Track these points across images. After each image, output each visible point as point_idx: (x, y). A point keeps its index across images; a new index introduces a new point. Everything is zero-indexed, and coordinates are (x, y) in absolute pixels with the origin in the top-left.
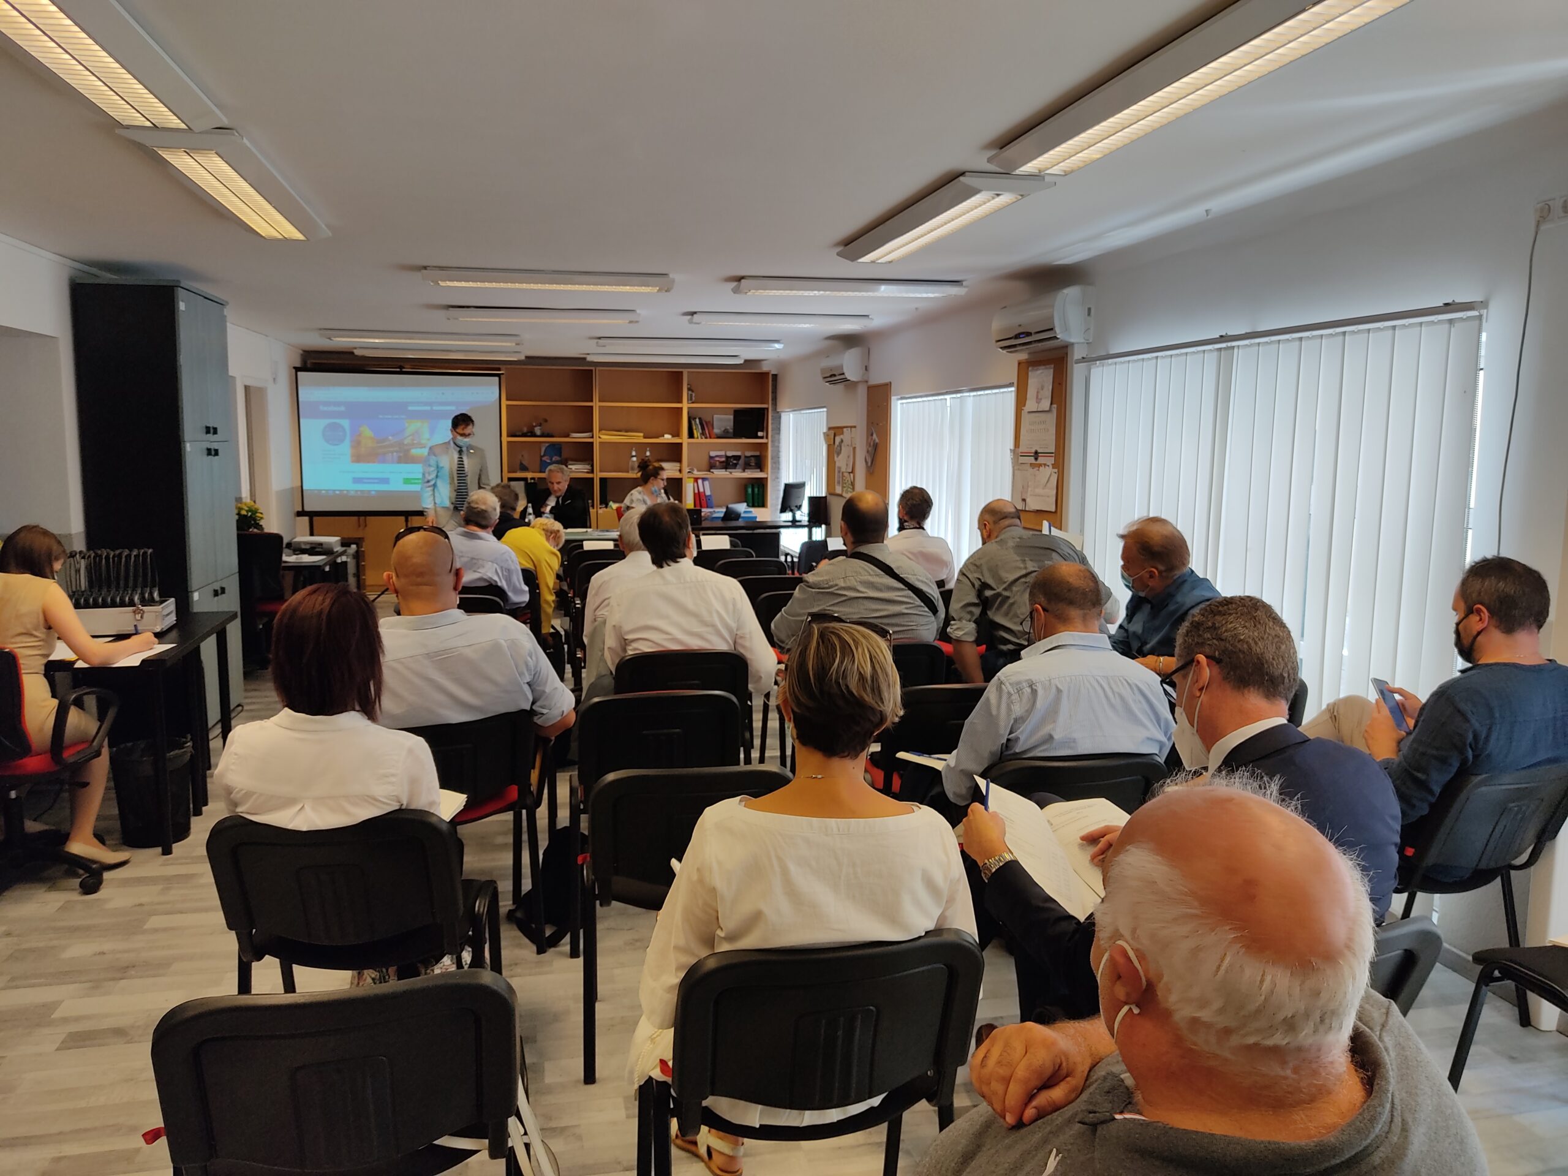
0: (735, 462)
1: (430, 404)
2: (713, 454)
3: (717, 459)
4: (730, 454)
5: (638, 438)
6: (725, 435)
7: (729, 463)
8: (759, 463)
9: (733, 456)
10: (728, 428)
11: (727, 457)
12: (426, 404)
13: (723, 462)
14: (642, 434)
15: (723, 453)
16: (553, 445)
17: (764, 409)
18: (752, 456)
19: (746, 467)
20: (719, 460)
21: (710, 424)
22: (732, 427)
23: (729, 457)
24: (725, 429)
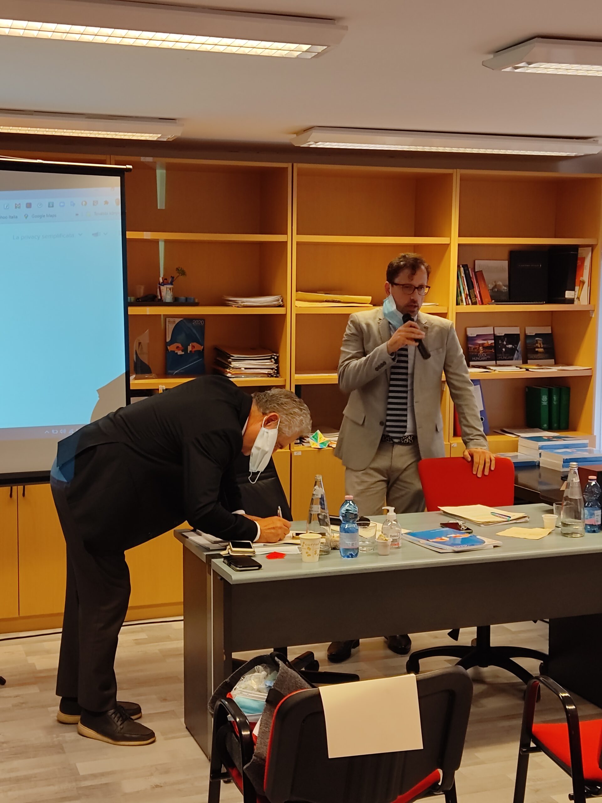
0: (510, 346)
2: (472, 332)
3: (481, 342)
4: (501, 331)
6: (497, 298)
7: (500, 350)
8: (554, 347)
9: (506, 335)
10: (501, 284)
11: (496, 337)
13: (490, 347)
15: (488, 331)
16: (188, 320)
17: (576, 248)
18: (537, 335)
19: (530, 356)
20: (483, 344)
21: (479, 275)
22: (507, 283)
23: (500, 337)
24: (496, 287)
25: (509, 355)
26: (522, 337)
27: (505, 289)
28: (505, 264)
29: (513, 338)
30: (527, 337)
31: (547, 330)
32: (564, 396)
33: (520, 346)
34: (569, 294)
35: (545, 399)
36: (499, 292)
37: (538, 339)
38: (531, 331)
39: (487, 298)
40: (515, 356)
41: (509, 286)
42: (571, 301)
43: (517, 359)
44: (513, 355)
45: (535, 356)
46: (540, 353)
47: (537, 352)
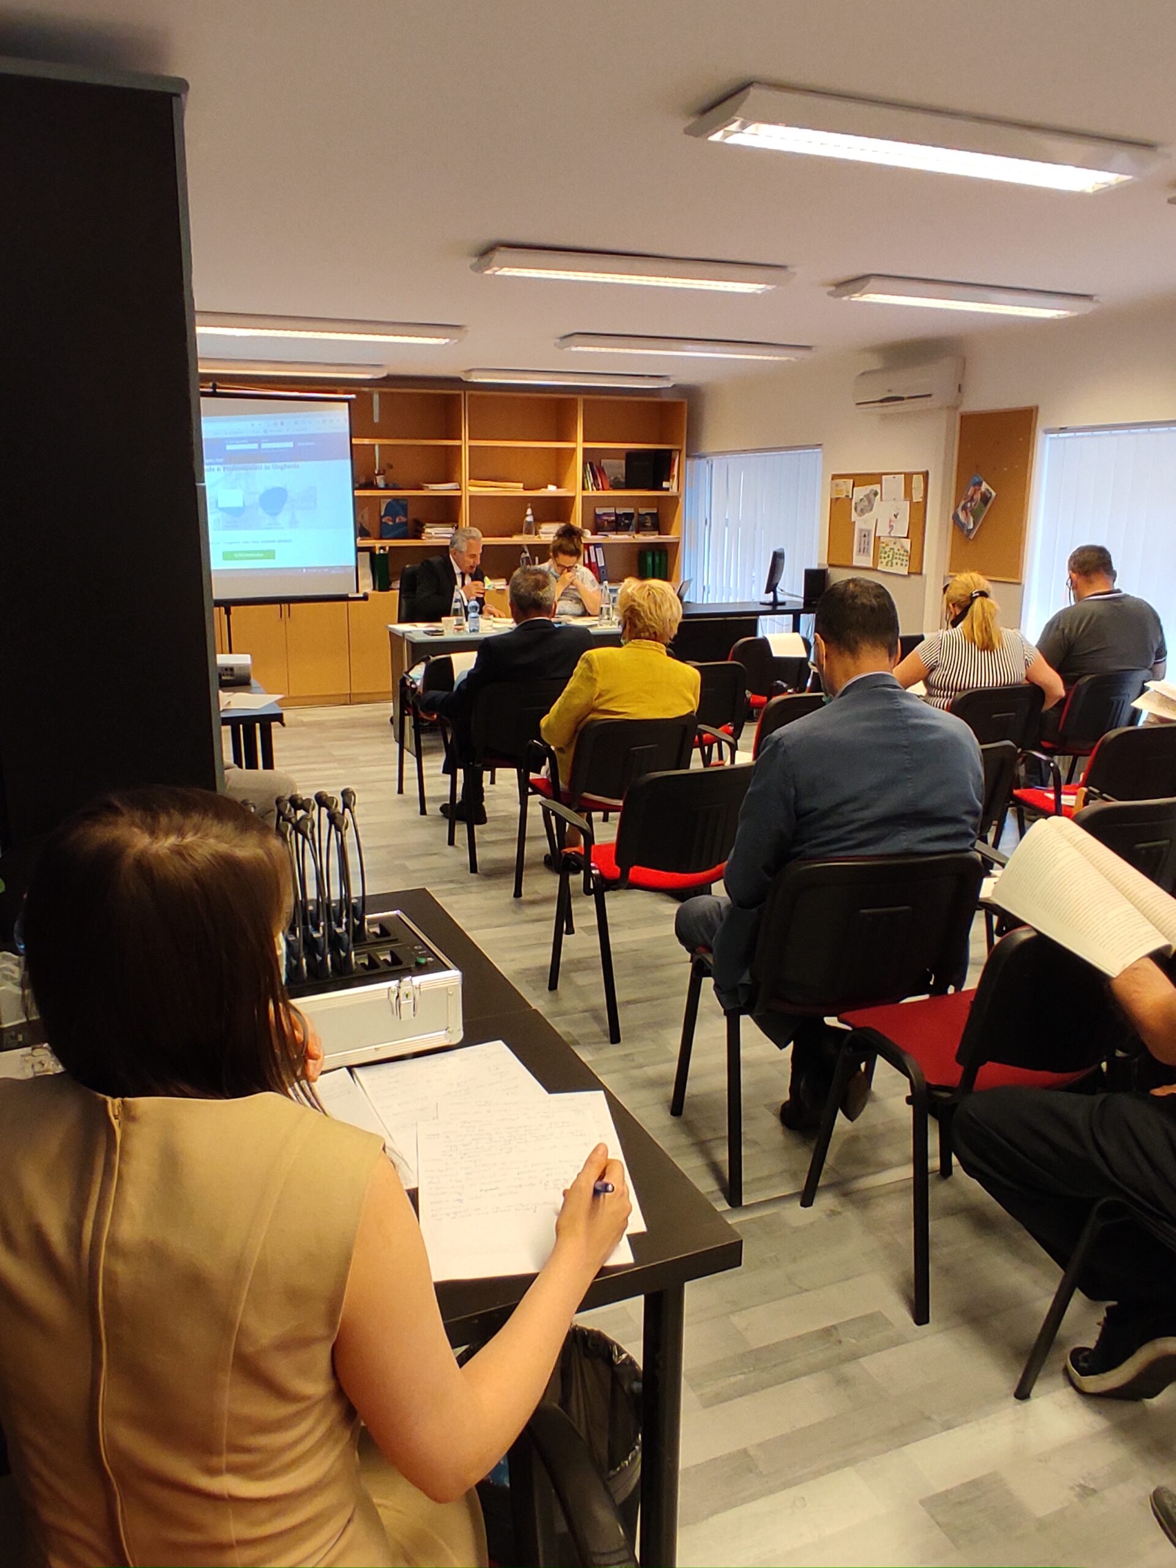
0: (627, 521)
1: (257, 440)
2: (599, 511)
3: (605, 518)
4: (620, 511)
5: (516, 490)
6: (615, 486)
7: (620, 524)
8: (659, 523)
9: (624, 514)
10: (619, 476)
11: (617, 515)
12: (251, 440)
13: (612, 522)
14: (521, 485)
15: (612, 510)
16: (396, 499)
17: (671, 451)
18: (647, 514)
19: (641, 529)
20: (607, 520)
21: (601, 470)
22: (624, 475)
23: (620, 515)
24: (616, 478)
25: (626, 527)
26: (636, 515)
27: (623, 480)
28: (623, 462)
29: (629, 516)
30: (640, 515)
31: (655, 511)
32: (663, 558)
33: (634, 521)
34: (665, 484)
35: (650, 560)
36: (619, 482)
37: (648, 517)
38: (642, 511)
39: (607, 486)
40: (631, 528)
41: (626, 478)
42: (667, 489)
43: (632, 531)
44: (629, 527)
45: (645, 529)
46: (650, 527)
47: (646, 526)
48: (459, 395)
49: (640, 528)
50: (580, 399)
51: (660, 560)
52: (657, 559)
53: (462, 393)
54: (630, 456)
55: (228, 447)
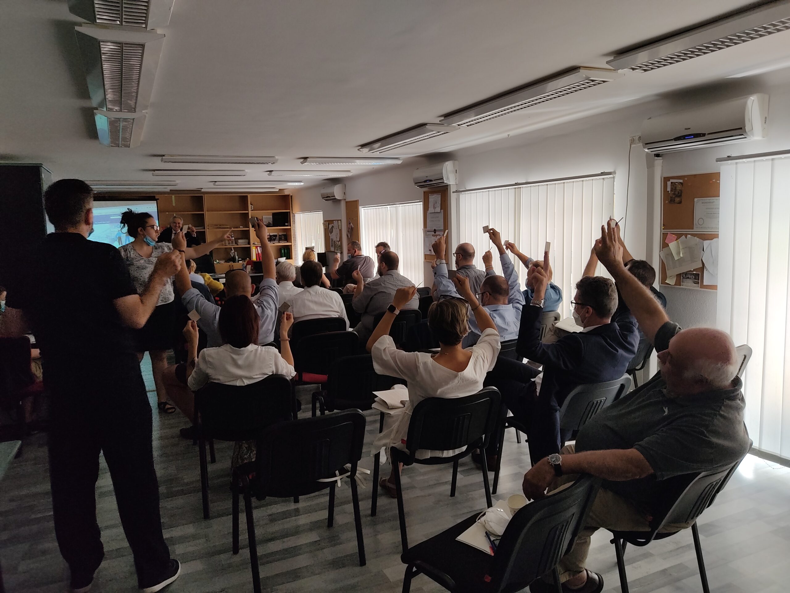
0: (274, 238)
4: (272, 234)
8: (287, 238)
17: (288, 212)
18: (282, 235)
23: (272, 236)
24: (269, 222)
25: (274, 240)
26: (278, 236)
27: (272, 223)
28: (271, 216)
29: (275, 236)
30: (279, 235)
31: (285, 233)
32: (288, 251)
33: (277, 238)
34: (286, 224)
35: (283, 251)
36: (270, 224)
37: (283, 236)
38: (280, 234)
41: (273, 222)
42: (288, 226)
48: (202, 196)
49: (280, 240)
50: (249, 196)
51: (287, 251)
52: (286, 251)
53: (203, 195)
54: (274, 215)
55: (111, 218)
